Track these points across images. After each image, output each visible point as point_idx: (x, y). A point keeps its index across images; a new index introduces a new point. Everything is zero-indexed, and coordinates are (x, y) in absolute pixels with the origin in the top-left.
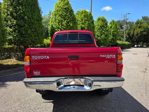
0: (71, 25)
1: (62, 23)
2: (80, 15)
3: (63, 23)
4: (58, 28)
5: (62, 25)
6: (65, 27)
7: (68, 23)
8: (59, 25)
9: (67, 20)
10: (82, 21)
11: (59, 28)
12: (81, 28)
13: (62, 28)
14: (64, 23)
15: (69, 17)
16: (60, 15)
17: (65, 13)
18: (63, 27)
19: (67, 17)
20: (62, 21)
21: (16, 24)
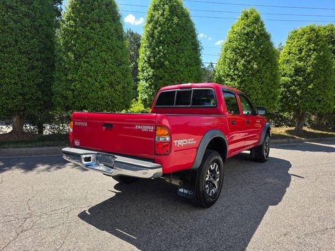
0: (255, 66)
1: (235, 64)
2: (296, 40)
3: (238, 64)
4: (228, 75)
5: (234, 70)
6: (240, 73)
7: (249, 62)
8: (230, 69)
9: (249, 56)
10: (301, 53)
11: (230, 75)
13: (235, 75)
14: (240, 65)
15: (252, 50)
16: (234, 50)
17: (244, 44)
18: (236, 72)
19: (249, 50)
20: (236, 60)
21: (154, 75)
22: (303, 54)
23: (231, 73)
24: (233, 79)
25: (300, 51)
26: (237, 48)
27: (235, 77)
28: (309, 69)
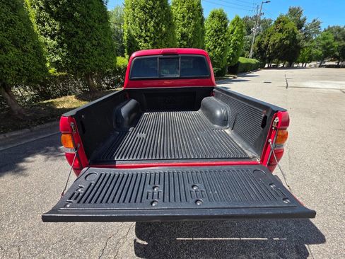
0: (164, 29)
1: (146, 25)
2: (179, 6)
3: (148, 25)
4: (140, 37)
5: (146, 31)
6: (152, 35)
7: (158, 24)
8: (141, 29)
9: (156, 18)
10: (184, 20)
11: (142, 37)
12: (182, 36)
13: (147, 36)
14: (151, 25)
15: (159, 12)
16: (143, 8)
17: (151, 2)
19: (156, 11)
20: (146, 21)
21: (61, 30)
22: (185, 21)
23: (143, 34)
24: (146, 41)
25: (183, 17)
26: (145, 7)
27: (147, 38)
28: (190, 35)
